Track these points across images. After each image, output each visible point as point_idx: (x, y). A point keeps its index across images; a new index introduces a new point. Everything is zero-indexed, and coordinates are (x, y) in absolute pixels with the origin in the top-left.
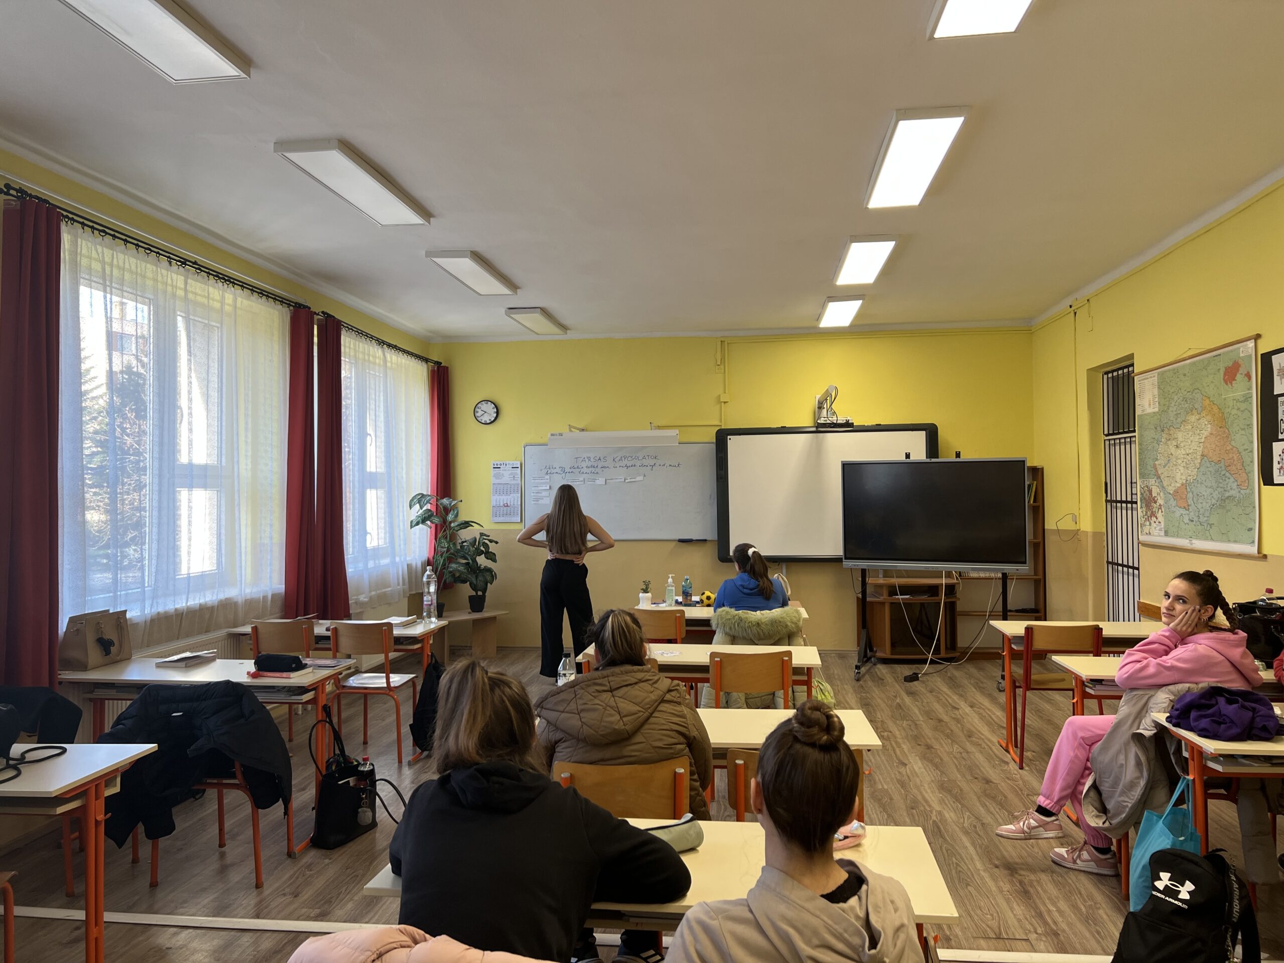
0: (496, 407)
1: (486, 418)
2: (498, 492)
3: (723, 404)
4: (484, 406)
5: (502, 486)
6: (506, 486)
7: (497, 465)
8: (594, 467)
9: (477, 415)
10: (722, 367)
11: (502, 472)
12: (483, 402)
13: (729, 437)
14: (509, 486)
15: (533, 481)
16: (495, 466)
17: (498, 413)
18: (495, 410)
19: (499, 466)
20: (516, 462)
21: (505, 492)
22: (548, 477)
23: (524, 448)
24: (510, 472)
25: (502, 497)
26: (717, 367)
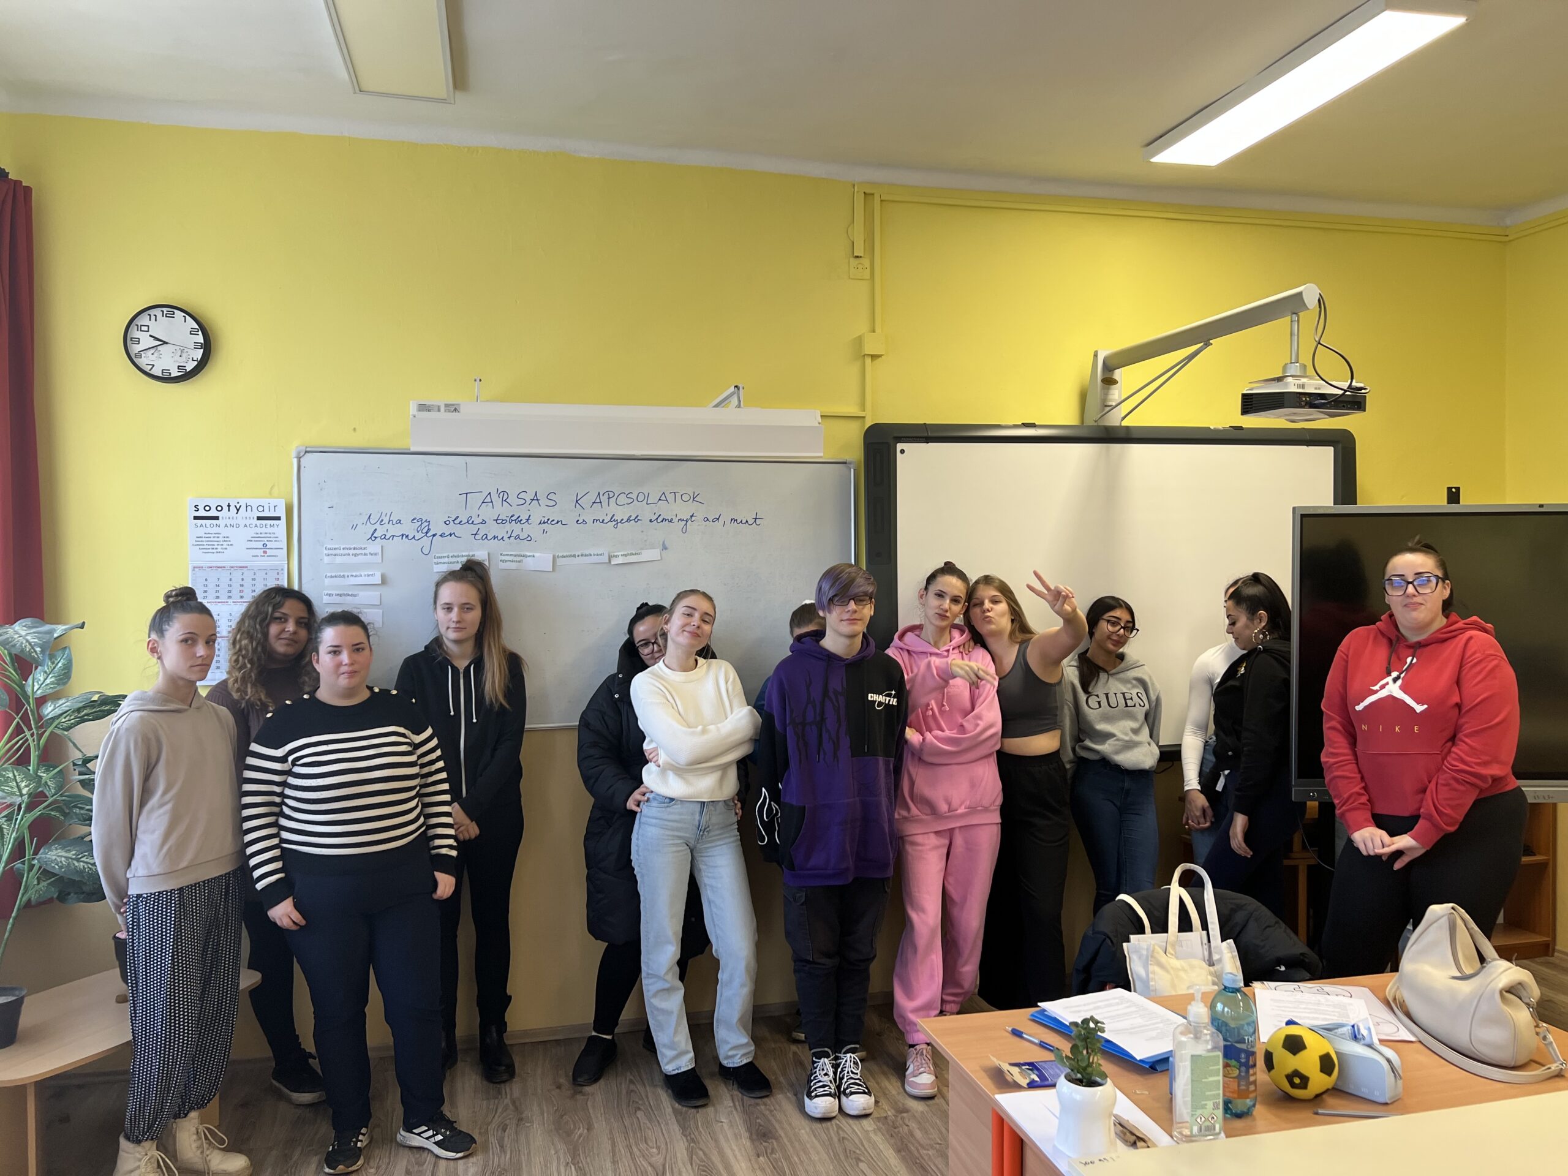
0: (203, 328)
1: (166, 361)
2: (211, 595)
3: (868, 360)
4: (160, 325)
5: (224, 576)
6: (237, 575)
7: (207, 508)
8: (518, 520)
9: (135, 349)
10: (866, 262)
11: (225, 532)
12: (157, 312)
13: (900, 446)
14: (248, 576)
15: (326, 560)
16: (202, 513)
17: (208, 348)
18: (200, 339)
19: (213, 513)
20: (274, 502)
21: (235, 594)
22: (375, 547)
23: (299, 458)
24: (251, 532)
25: (224, 610)
26: (853, 261)
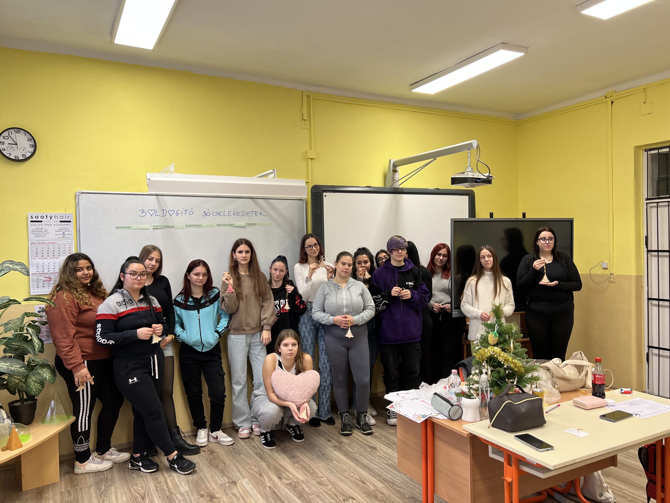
0: (34, 138)
1: (17, 153)
2: (40, 255)
3: (309, 160)
4: (14, 136)
5: (46, 246)
6: (51, 246)
7: (37, 217)
9: (2, 146)
11: (45, 227)
12: (12, 131)
13: (324, 194)
14: (56, 247)
16: (34, 219)
19: (39, 219)
20: (67, 214)
21: (51, 255)
23: (78, 196)
24: (58, 227)
25: (46, 261)
26: (303, 122)
